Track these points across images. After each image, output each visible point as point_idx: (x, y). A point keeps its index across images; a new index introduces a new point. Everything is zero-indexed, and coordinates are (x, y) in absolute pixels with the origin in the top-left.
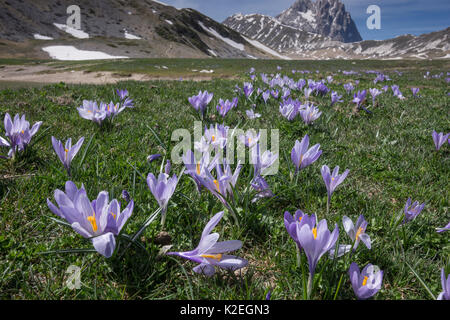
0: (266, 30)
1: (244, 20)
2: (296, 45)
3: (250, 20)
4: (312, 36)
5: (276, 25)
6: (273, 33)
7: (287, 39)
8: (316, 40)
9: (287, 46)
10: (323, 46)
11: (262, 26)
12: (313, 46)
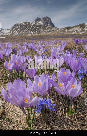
0: (30, 27)
1: (21, 24)
2: (42, 30)
3: (23, 24)
4: (47, 27)
5: (33, 25)
6: (33, 27)
7: (38, 29)
8: (49, 28)
9: (39, 31)
10: (52, 30)
11: (28, 25)
12: (49, 30)
